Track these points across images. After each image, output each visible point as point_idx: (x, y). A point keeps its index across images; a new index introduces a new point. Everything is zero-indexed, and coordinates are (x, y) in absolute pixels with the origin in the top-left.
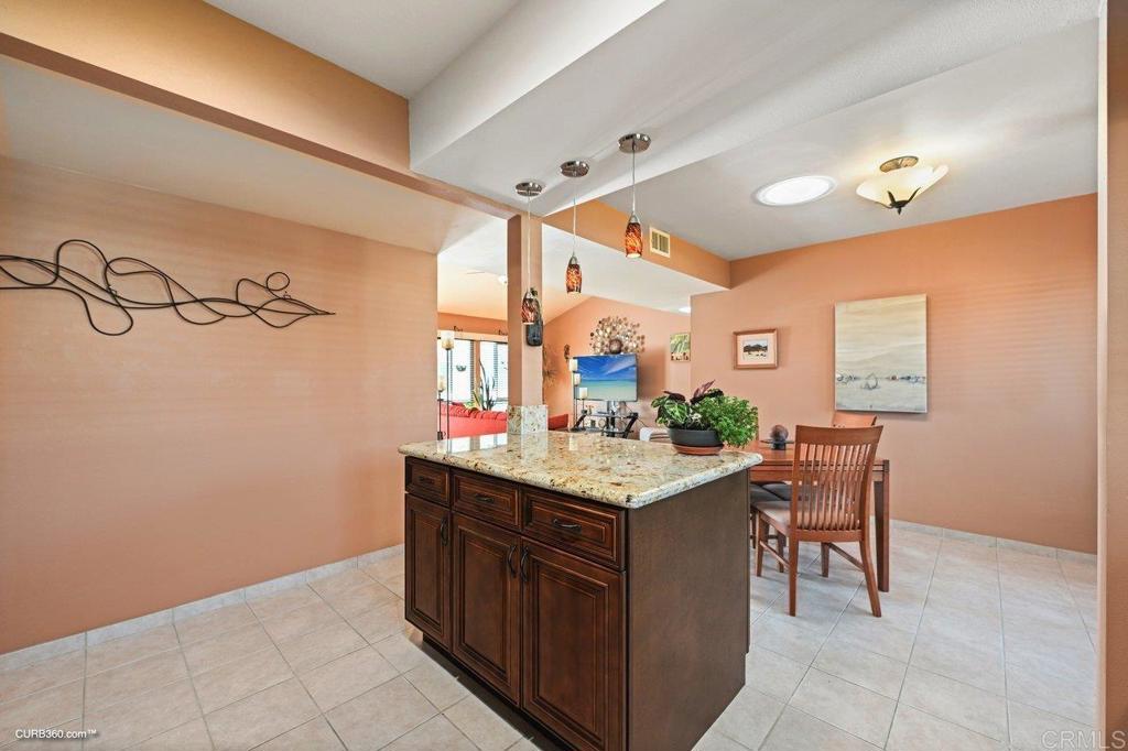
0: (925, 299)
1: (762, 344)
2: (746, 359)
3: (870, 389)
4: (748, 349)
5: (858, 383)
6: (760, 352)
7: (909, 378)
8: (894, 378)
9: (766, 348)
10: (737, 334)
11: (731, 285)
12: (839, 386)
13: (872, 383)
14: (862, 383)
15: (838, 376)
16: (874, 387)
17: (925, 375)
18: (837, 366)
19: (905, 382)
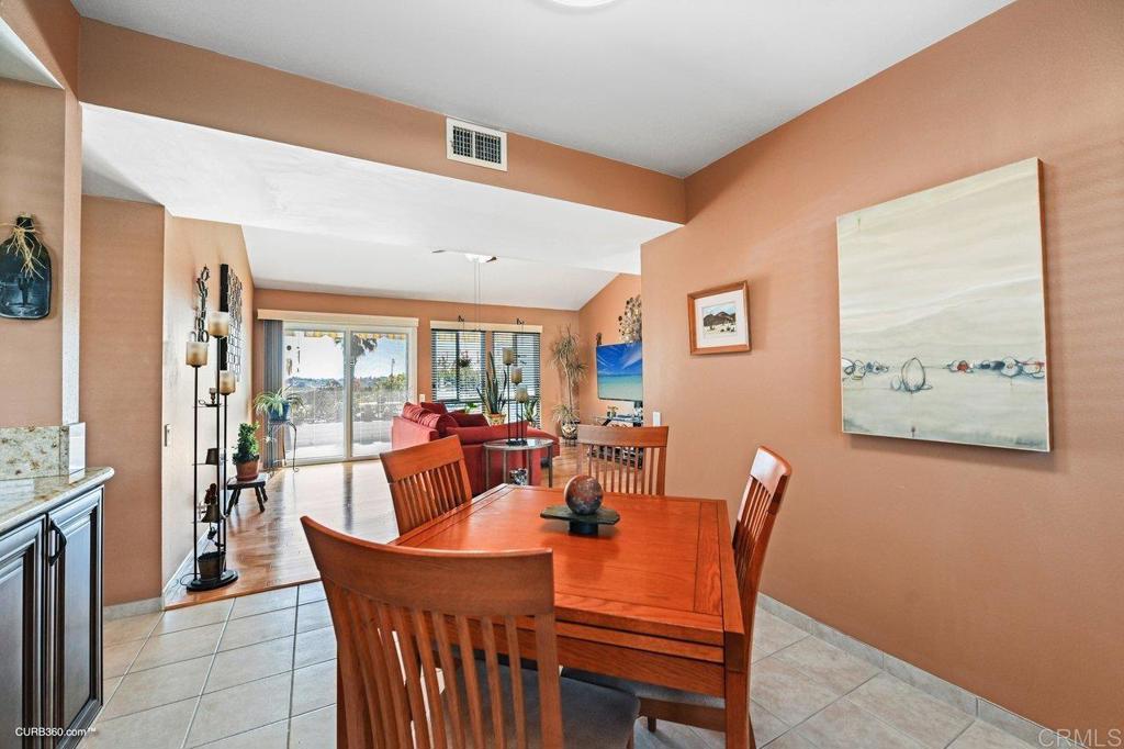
0: (1034, 171)
1: (727, 309)
2: (708, 338)
3: (908, 390)
4: (710, 321)
5: (883, 377)
6: (728, 325)
7: (999, 366)
8: (963, 367)
9: (733, 316)
10: (693, 297)
11: (685, 220)
12: (848, 384)
13: (914, 378)
14: (893, 377)
15: (845, 364)
16: (919, 389)
17: (1043, 358)
18: (843, 344)
19: (991, 375)
